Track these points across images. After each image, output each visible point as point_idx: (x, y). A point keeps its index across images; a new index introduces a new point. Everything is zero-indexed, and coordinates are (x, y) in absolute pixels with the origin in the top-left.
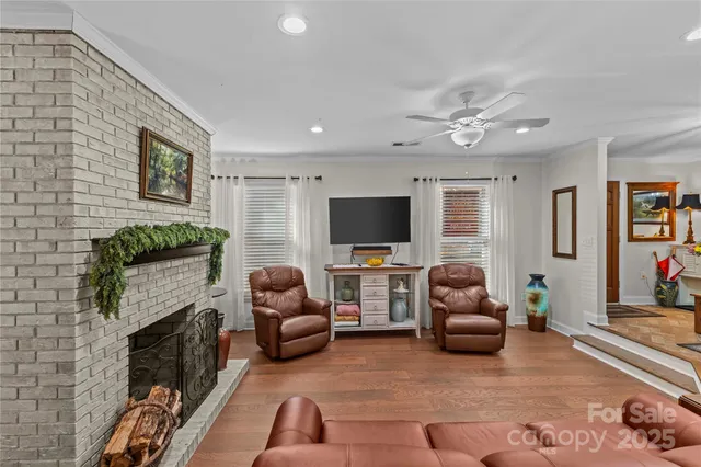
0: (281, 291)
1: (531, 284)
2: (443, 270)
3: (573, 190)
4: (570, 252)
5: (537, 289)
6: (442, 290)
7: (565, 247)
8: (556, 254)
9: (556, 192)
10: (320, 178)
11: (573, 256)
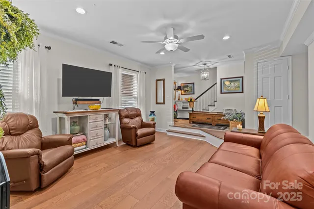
0: (19, 134)
1: (151, 115)
2: (126, 111)
3: (164, 80)
4: (162, 102)
5: (152, 116)
6: (126, 120)
7: (161, 100)
8: (157, 103)
9: (157, 80)
10: (49, 48)
11: (164, 103)
